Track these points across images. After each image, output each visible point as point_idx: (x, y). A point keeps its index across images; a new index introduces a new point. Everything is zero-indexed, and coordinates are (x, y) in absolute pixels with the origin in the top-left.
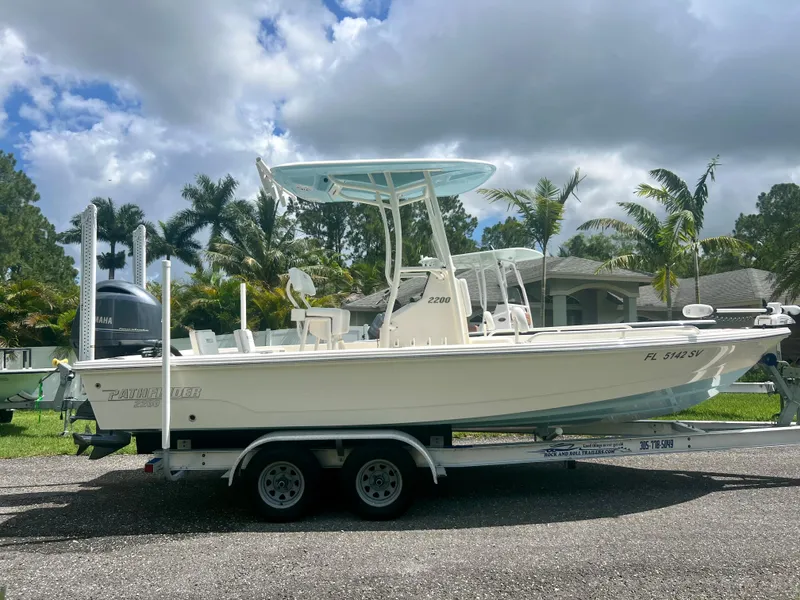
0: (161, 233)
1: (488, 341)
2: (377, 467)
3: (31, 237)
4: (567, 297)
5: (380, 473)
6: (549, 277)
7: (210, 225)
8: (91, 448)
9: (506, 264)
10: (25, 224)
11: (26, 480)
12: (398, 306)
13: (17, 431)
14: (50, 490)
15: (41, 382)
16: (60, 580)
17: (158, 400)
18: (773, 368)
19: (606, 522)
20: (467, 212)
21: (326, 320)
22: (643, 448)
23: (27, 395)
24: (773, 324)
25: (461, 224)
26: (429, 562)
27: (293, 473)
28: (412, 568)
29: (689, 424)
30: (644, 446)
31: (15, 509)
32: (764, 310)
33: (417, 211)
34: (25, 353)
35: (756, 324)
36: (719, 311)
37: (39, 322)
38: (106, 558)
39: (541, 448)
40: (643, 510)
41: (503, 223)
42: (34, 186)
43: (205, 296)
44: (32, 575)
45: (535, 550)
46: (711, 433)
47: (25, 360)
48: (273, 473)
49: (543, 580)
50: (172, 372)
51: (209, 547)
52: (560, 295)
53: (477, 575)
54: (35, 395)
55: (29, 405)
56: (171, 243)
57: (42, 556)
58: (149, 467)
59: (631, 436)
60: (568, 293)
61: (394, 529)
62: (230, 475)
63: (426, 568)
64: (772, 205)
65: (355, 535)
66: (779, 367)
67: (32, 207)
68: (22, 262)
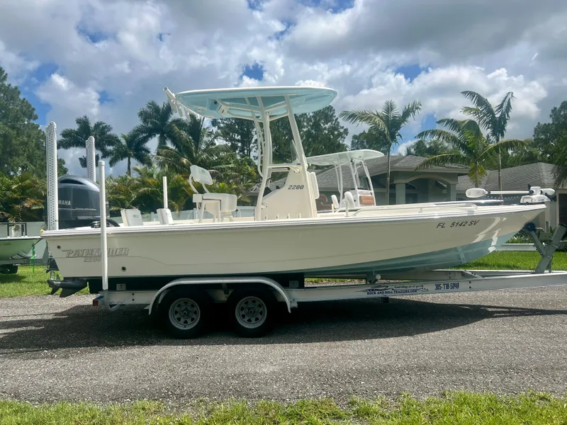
0: (124, 142)
1: (335, 215)
2: (250, 301)
3: (33, 146)
4: (406, 184)
5: (253, 306)
6: (392, 170)
7: (158, 136)
8: (61, 290)
9: (357, 161)
10: (29, 136)
11: (20, 312)
12: (267, 191)
13: (19, 279)
14: (35, 318)
15: (33, 245)
16: (32, 376)
17: (100, 257)
18: (533, 233)
19: (406, 339)
20: (341, 125)
21: (216, 202)
22: (437, 289)
23: (24, 255)
24: (533, 202)
25: (336, 133)
26: (280, 364)
27: (193, 306)
28: (267, 369)
29: (472, 272)
30: (438, 287)
31: (10, 331)
32: (528, 192)
33: (305, 124)
34: (22, 226)
35: (521, 202)
36: (492, 192)
37: (35, 204)
38: (65, 362)
39: (365, 289)
40: (434, 331)
41: (367, 132)
42: (34, 109)
43: (149, 186)
44: (13, 373)
45: (354, 357)
46: (486, 278)
47: (23, 231)
48: (179, 306)
49: (354, 377)
50: (107, 237)
51: (133, 355)
52: (401, 183)
53: (310, 373)
54: (30, 255)
55: (27, 262)
56: (130, 149)
57: (22, 361)
58: (95, 302)
59: (429, 280)
60: (408, 181)
61: (260, 343)
62: (150, 308)
63: (276, 369)
64: (561, 116)
65: (233, 347)
66: (537, 232)
67: (34, 124)
68: (28, 163)
